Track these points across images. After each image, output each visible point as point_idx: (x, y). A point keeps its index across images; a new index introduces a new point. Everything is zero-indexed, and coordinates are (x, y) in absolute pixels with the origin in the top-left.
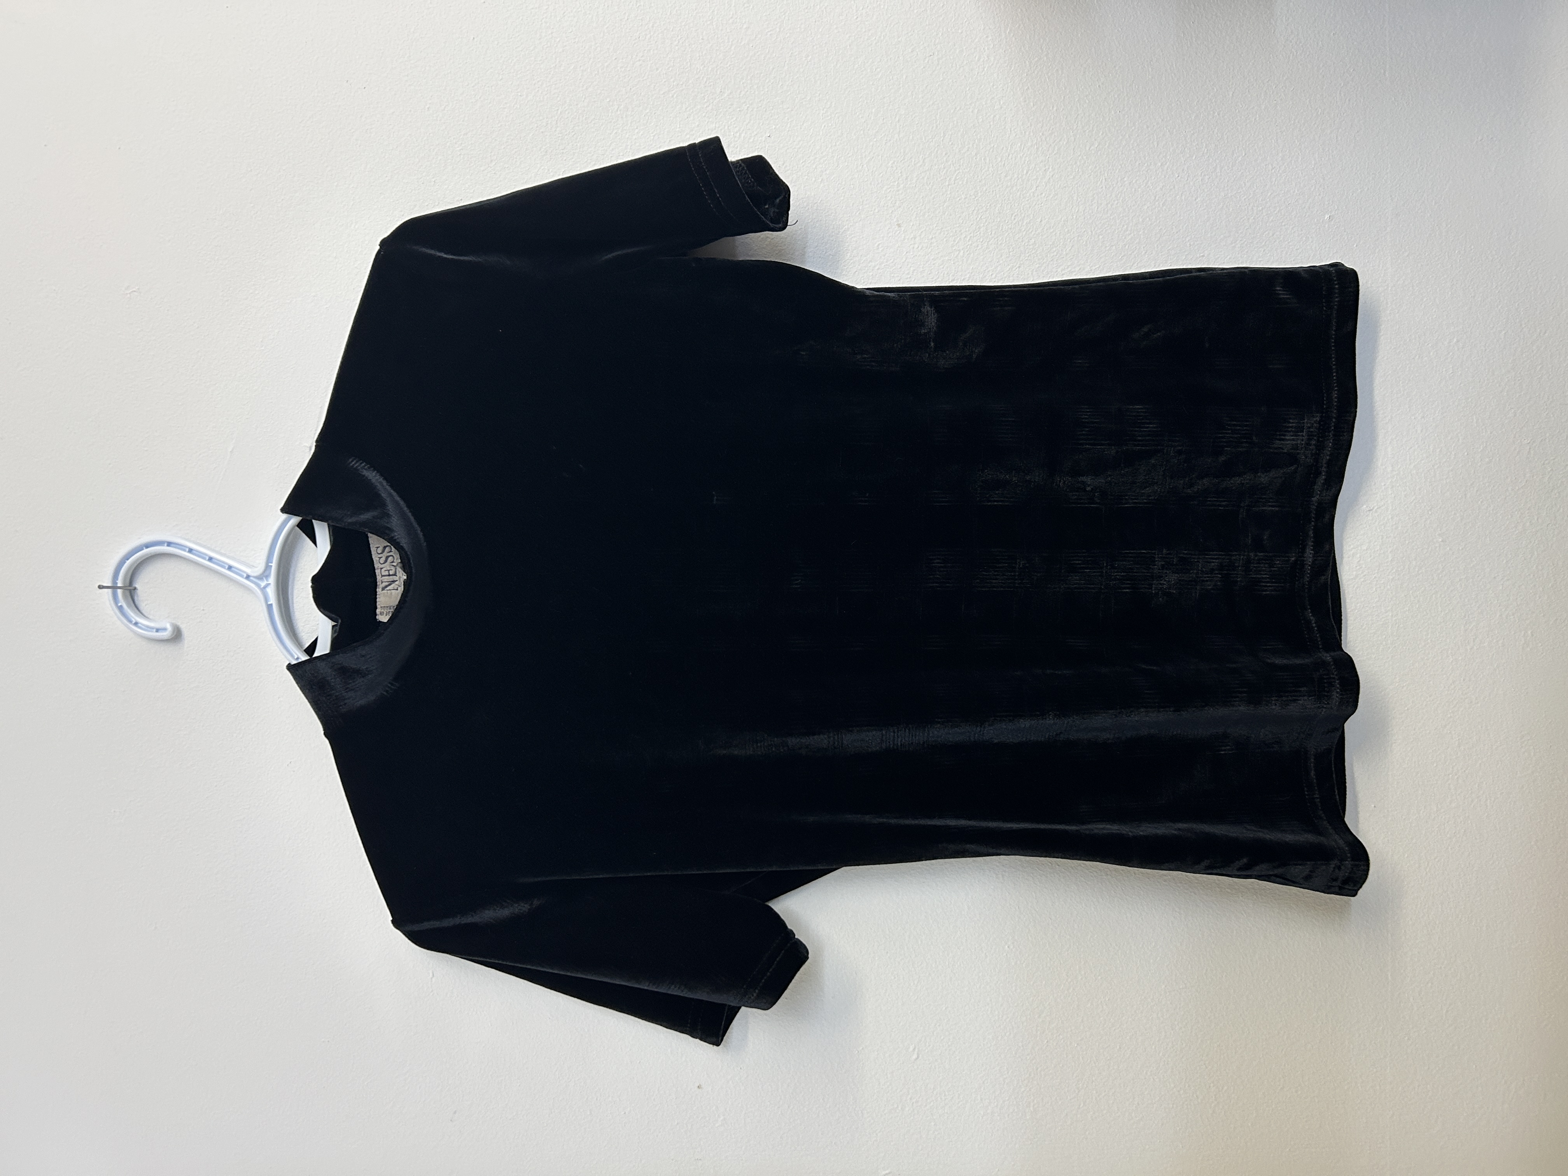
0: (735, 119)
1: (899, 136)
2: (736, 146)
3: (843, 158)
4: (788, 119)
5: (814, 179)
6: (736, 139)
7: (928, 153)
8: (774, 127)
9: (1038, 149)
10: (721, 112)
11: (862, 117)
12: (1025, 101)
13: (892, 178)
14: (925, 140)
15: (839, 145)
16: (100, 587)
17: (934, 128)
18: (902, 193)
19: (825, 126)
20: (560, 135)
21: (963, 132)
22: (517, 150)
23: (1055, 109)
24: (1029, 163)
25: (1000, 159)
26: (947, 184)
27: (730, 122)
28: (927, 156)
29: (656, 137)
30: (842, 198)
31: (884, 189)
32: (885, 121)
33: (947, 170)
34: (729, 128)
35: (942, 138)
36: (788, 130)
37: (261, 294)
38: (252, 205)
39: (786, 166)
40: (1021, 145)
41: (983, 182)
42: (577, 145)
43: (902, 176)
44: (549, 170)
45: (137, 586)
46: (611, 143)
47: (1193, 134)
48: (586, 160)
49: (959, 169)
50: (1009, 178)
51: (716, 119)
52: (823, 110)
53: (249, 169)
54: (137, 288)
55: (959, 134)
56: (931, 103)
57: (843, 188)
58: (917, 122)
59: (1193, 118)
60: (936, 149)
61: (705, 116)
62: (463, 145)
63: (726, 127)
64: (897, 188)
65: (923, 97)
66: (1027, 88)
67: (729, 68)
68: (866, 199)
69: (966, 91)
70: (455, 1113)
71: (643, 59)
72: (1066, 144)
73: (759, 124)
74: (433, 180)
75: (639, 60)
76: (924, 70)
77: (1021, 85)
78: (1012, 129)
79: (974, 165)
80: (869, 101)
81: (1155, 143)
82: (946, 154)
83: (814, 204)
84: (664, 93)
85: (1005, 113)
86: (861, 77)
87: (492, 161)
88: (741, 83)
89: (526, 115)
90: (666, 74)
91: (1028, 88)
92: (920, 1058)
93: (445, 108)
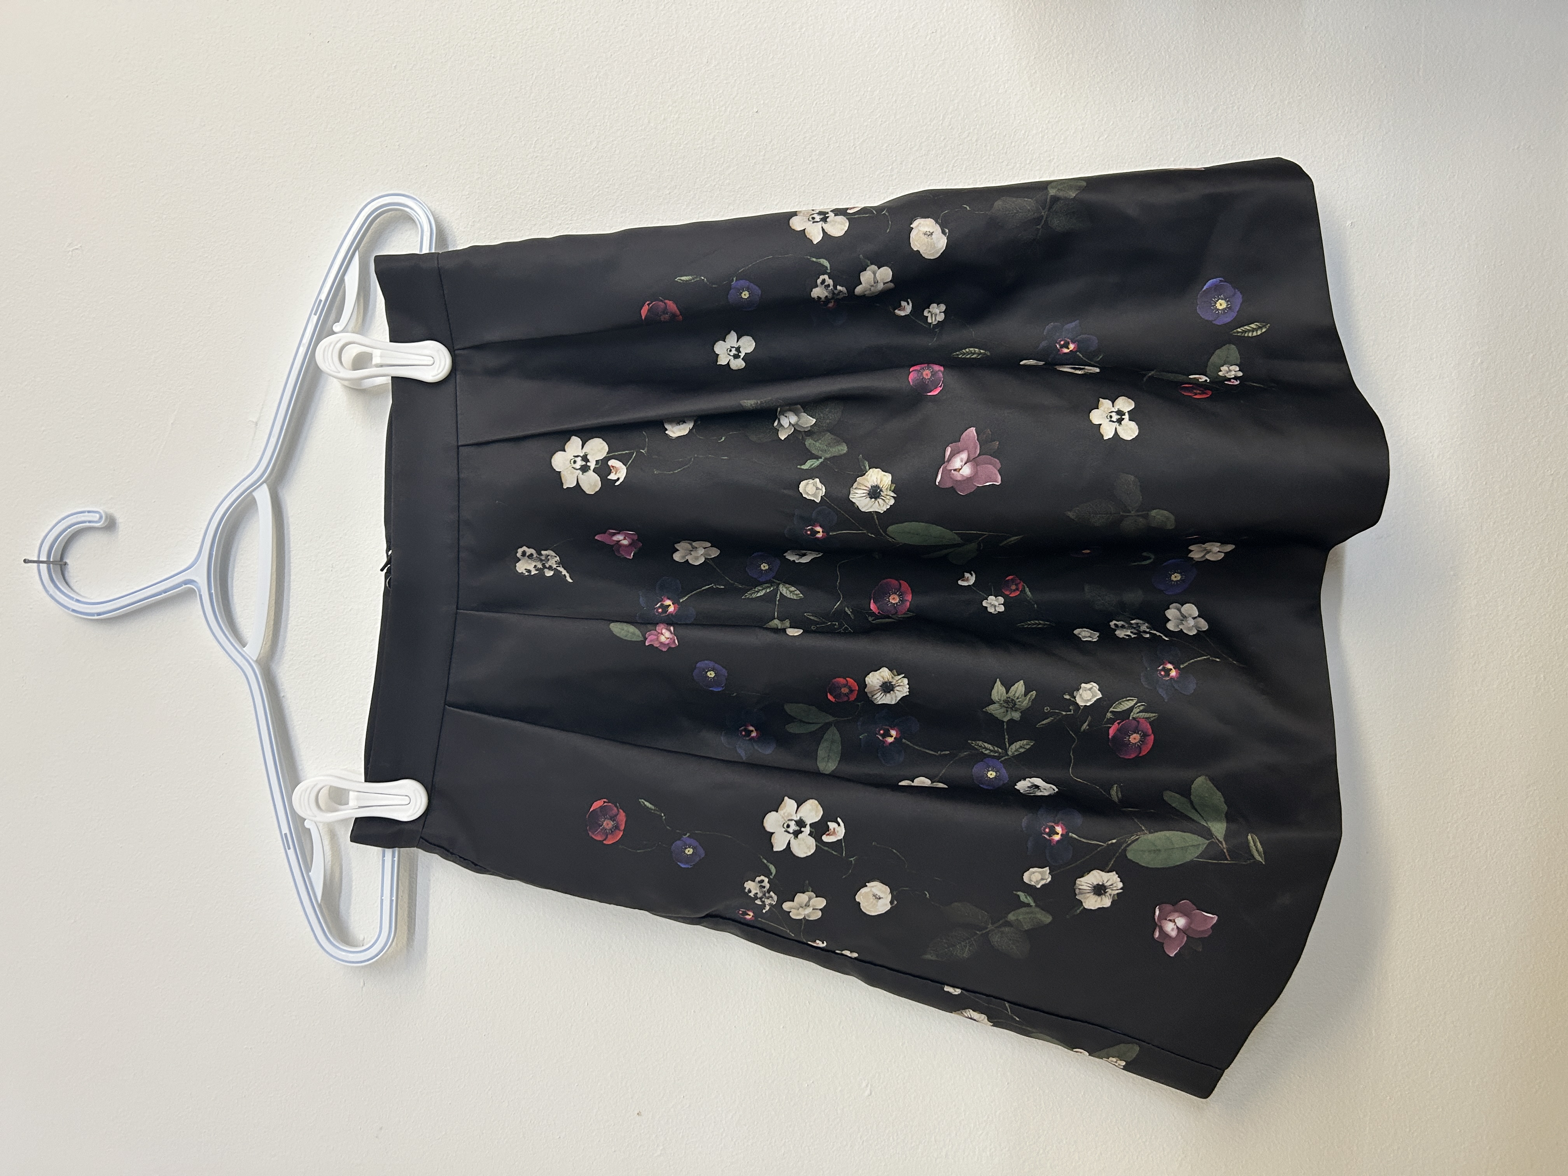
0: (721, 92)
1: (895, 117)
2: (721, 121)
3: (834, 138)
4: (778, 94)
5: (802, 160)
6: (721, 114)
7: (925, 138)
8: (762, 102)
9: (1043, 137)
10: (706, 84)
11: (856, 96)
12: (1032, 86)
13: (886, 162)
14: (923, 122)
15: (830, 124)
16: (25, 561)
17: (933, 111)
18: (896, 178)
19: (816, 104)
20: (534, 102)
21: (964, 116)
22: (488, 115)
23: (1063, 94)
24: (1033, 152)
25: (1001, 147)
26: (944, 170)
27: (715, 95)
28: (924, 140)
29: (637, 107)
30: (832, 181)
31: (877, 173)
32: (881, 100)
33: (945, 156)
34: (715, 101)
35: (941, 122)
36: (777, 105)
37: (210, 257)
38: (204, 162)
39: (774, 145)
40: (1025, 132)
41: (983, 171)
42: (551, 113)
43: (896, 160)
44: (520, 138)
45: (68, 561)
46: (589, 112)
47: (1211, 128)
48: (561, 129)
49: (957, 156)
50: (1010, 167)
51: (701, 91)
52: (816, 86)
53: (203, 124)
54: (79, 245)
55: (960, 118)
56: (932, 82)
57: (834, 171)
58: (915, 104)
59: (1211, 111)
60: (935, 133)
61: (689, 87)
62: (431, 108)
63: (712, 100)
64: (891, 172)
65: (922, 77)
66: (1034, 71)
67: (717, 37)
68: (857, 183)
69: (969, 73)
70: (381, 1129)
71: (626, 23)
72: (1074, 133)
73: (747, 98)
74: (398, 144)
75: (622, 25)
76: (925, 47)
77: (1028, 68)
78: (1017, 115)
79: (974, 151)
80: (865, 79)
81: (1169, 137)
82: (944, 139)
83: (802, 186)
84: (647, 61)
85: (1010, 98)
86: (858, 52)
87: (460, 126)
88: (730, 53)
89: (499, 78)
90: (650, 40)
91: (1036, 72)
92: (873, 1093)
93: (413, 67)
